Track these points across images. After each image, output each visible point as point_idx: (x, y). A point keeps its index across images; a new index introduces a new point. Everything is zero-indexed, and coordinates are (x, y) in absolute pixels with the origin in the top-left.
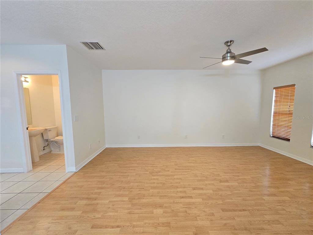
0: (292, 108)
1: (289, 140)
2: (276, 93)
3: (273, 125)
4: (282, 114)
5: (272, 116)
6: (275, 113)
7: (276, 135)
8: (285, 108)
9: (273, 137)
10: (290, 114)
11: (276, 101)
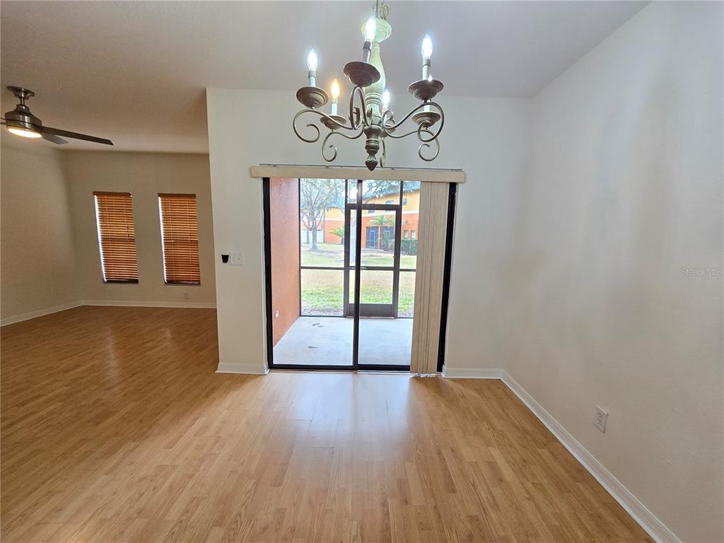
0: (132, 231)
1: (136, 281)
2: (101, 204)
3: (106, 261)
4: (118, 240)
5: (100, 244)
6: (104, 239)
7: (113, 277)
8: (121, 230)
9: (108, 282)
10: (130, 240)
11: (102, 217)
